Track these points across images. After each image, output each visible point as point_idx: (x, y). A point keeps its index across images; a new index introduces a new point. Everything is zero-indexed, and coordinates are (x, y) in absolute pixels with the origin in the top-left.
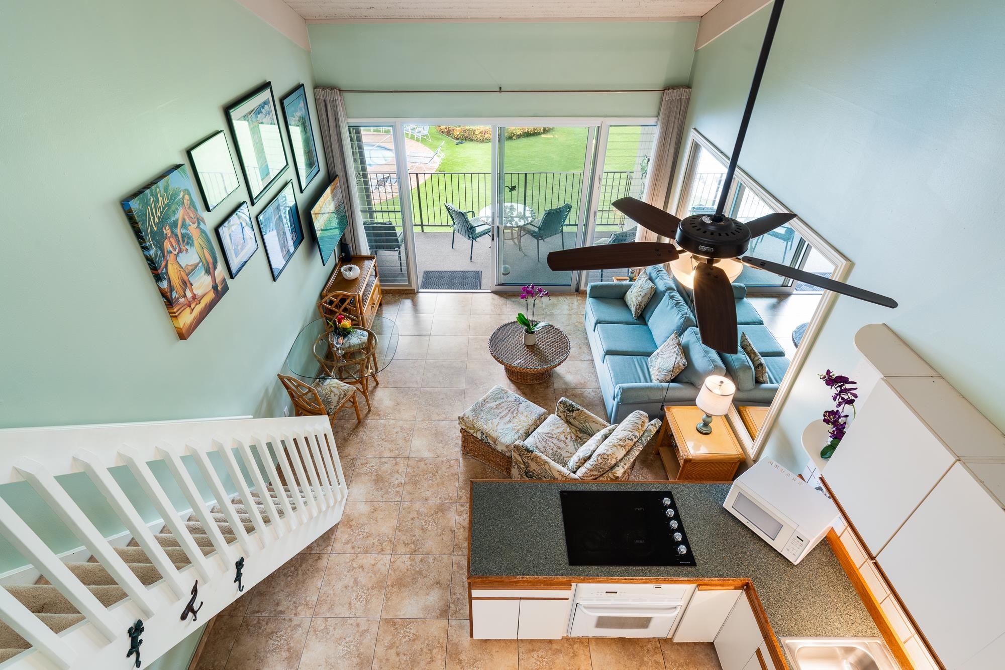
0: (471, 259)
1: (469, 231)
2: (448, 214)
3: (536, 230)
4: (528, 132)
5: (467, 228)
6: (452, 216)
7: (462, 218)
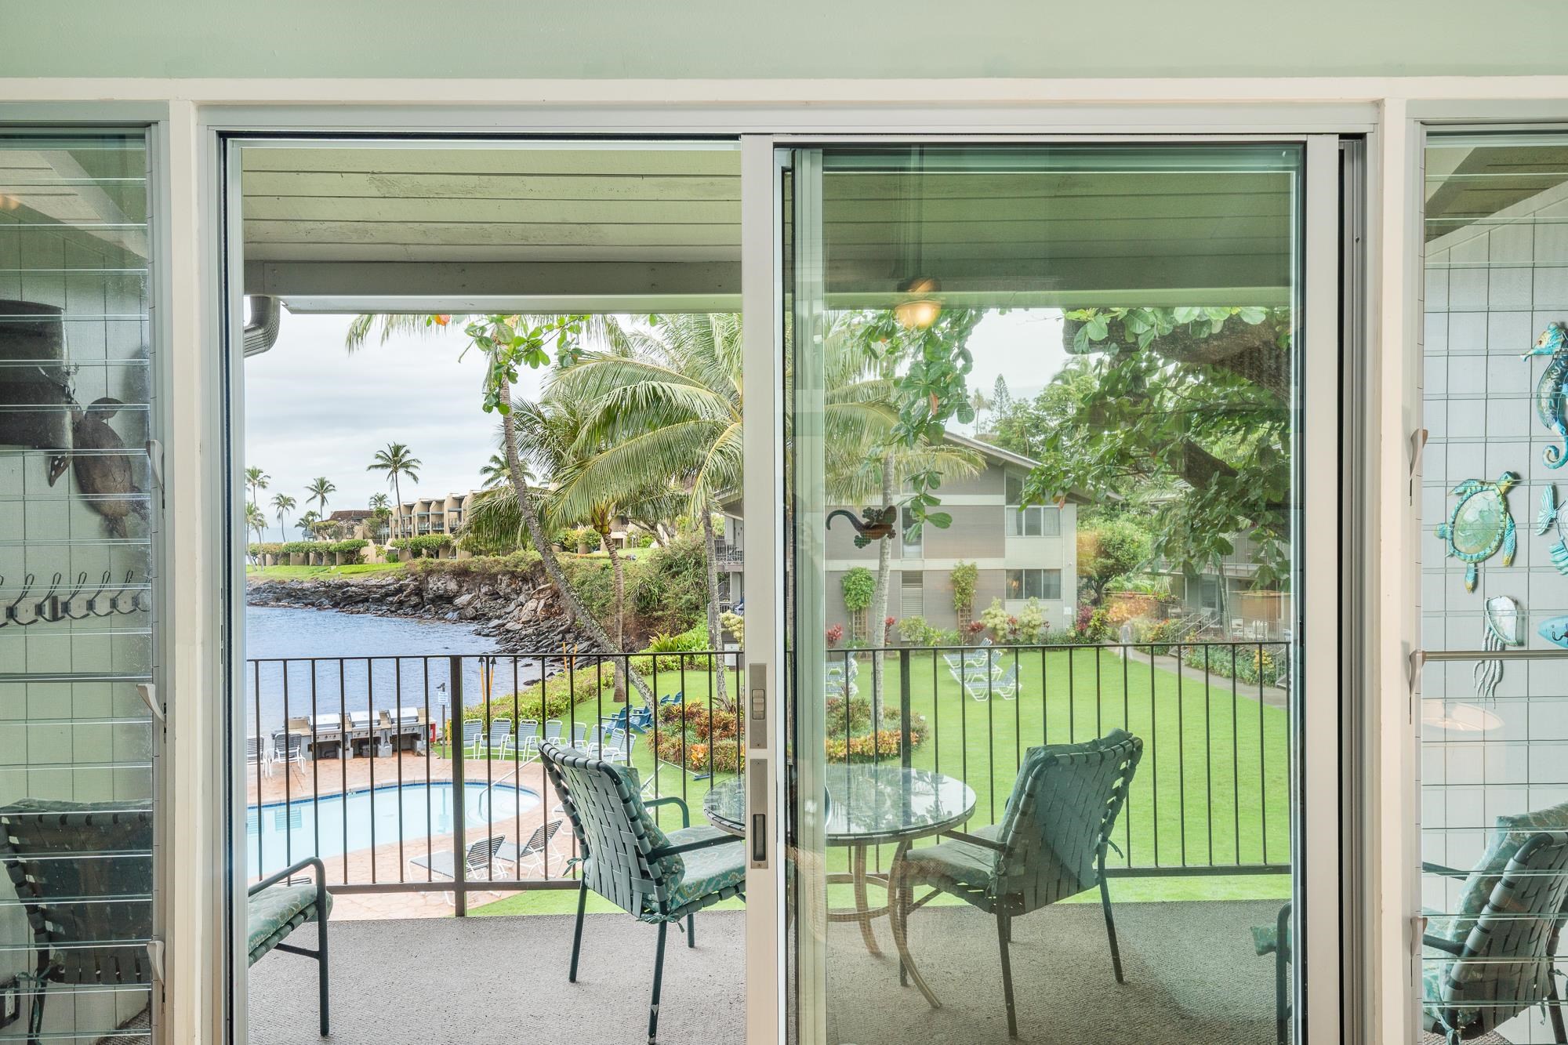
0: (653, 1032)
1: (646, 871)
2: (551, 787)
3: (986, 861)
4: (863, 752)
5: (639, 855)
6: (566, 792)
7: (615, 800)
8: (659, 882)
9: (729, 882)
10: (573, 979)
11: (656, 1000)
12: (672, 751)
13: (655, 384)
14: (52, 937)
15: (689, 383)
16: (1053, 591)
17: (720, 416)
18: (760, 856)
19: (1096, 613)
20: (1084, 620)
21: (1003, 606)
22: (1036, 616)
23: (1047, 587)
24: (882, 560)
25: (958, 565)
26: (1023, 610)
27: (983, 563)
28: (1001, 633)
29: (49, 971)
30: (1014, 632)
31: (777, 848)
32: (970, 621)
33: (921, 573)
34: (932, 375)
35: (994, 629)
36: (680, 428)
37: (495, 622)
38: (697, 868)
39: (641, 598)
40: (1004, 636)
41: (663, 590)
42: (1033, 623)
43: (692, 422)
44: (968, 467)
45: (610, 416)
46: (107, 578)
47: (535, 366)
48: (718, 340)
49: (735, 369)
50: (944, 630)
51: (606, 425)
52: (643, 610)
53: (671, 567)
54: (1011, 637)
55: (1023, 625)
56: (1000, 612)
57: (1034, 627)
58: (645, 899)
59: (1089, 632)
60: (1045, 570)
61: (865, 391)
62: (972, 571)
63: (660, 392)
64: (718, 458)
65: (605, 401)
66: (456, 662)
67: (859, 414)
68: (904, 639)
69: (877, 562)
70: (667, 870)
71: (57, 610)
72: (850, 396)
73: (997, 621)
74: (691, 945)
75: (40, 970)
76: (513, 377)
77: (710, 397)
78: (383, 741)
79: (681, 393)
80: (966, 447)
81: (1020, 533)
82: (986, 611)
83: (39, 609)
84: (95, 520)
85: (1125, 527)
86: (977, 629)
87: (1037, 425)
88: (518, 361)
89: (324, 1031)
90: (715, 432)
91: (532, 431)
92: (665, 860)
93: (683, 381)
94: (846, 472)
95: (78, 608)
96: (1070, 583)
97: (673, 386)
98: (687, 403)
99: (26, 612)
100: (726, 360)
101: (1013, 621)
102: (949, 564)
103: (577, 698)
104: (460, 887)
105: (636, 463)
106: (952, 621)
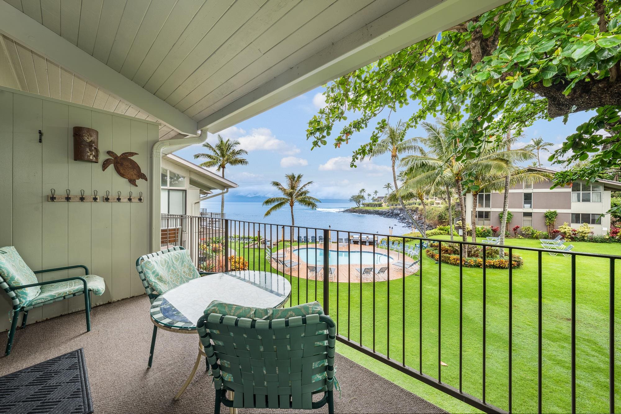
4: (495, 265)
16: (597, 222)
20: (614, 233)
21: (569, 226)
22: (586, 230)
23: (593, 220)
25: (548, 211)
26: (579, 227)
27: (560, 211)
28: (568, 234)
30: (575, 234)
32: (553, 229)
33: (531, 213)
35: (565, 233)
39: (440, 216)
40: (570, 235)
42: (585, 232)
44: (542, 178)
45: (411, 170)
50: (541, 231)
51: (410, 172)
52: (440, 219)
53: (448, 209)
54: (573, 236)
55: (579, 232)
56: (567, 227)
57: (585, 233)
59: (617, 238)
60: (592, 214)
61: (495, 156)
62: (555, 213)
64: (439, 178)
68: (523, 233)
73: (566, 230)
79: (431, 162)
80: (545, 172)
81: (579, 201)
82: (561, 226)
86: (558, 232)
94: (493, 182)
96: (607, 220)
97: (428, 161)
98: (433, 165)
100: (447, 153)
101: (575, 231)
102: (545, 211)
106: (545, 229)
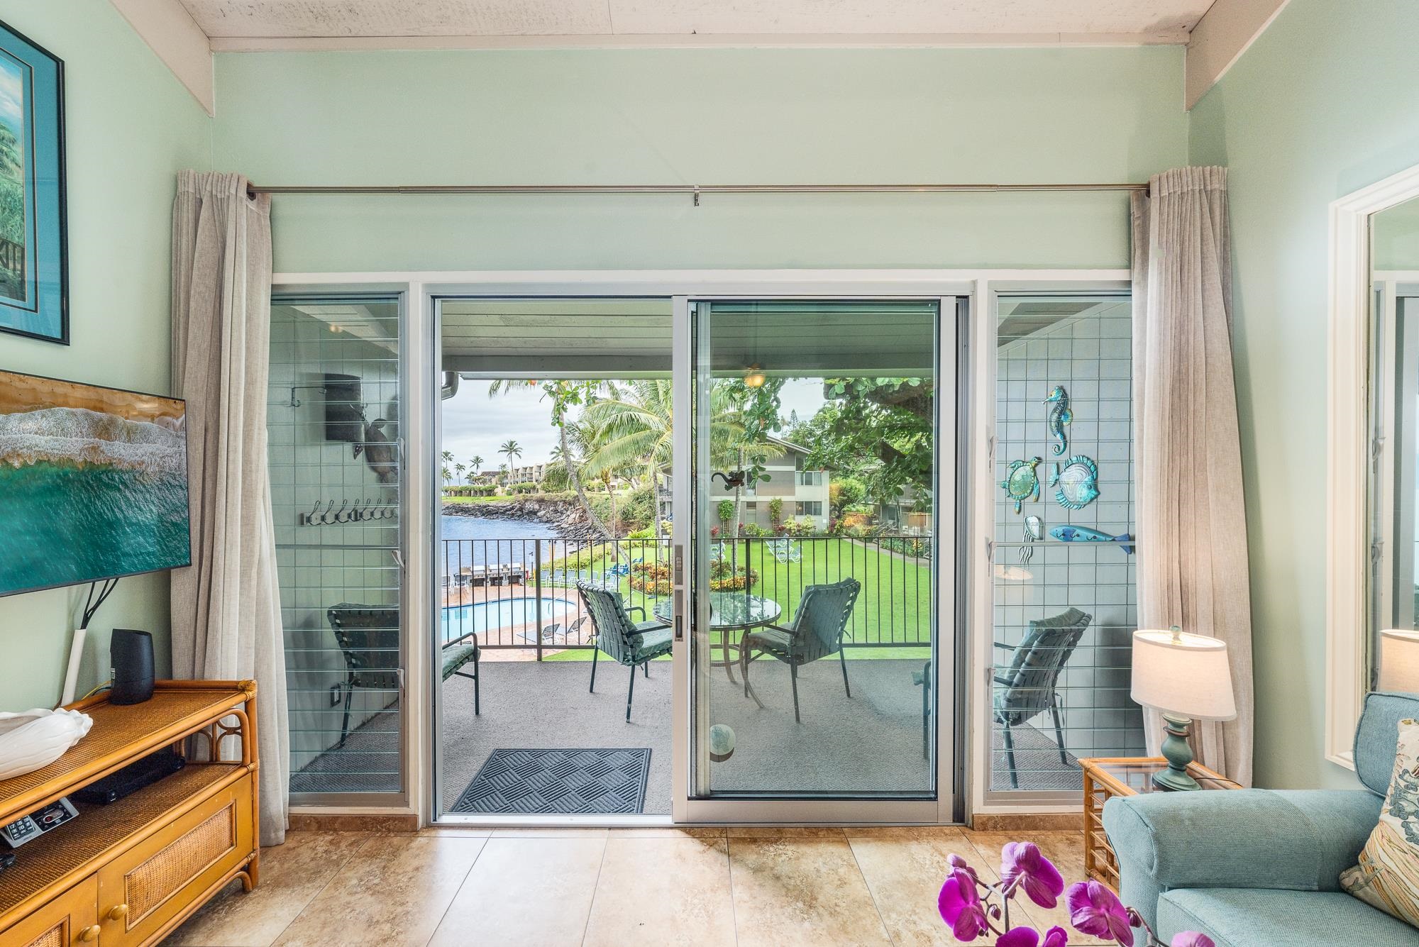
0: (628, 717)
1: (625, 643)
2: (582, 601)
3: (786, 640)
4: (728, 588)
5: (622, 634)
6: (589, 604)
7: (611, 607)
8: (632, 647)
9: (664, 647)
10: (591, 691)
11: (630, 702)
12: (638, 585)
13: (632, 413)
14: (355, 666)
15: (647, 412)
16: (818, 511)
17: (662, 428)
18: (679, 635)
19: (838, 522)
20: (833, 526)
21: (794, 519)
22: (810, 524)
23: (815, 510)
24: (737, 496)
25: (773, 499)
26: (804, 521)
27: (785, 498)
28: (793, 531)
29: (353, 682)
30: (799, 531)
31: (687, 632)
32: (779, 526)
33: (755, 502)
34: (761, 410)
35: (790, 530)
36: (643, 434)
37: (556, 524)
38: (649, 640)
39: (624, 513)
40: (795, 533)
41: (634, 510)
42: (809, 527)
43: (648, 431)
44: (778, 453)
45: (610, 428)
46: (379, 502)
47: (575, 404)
48: (661, 393)
49: (669, 406)
50: (766, 531)
51: (608, 432)
52: (625, 519)
53: (638, 499)
54: (798, 534)
55: (803, 528)
56: (792, 521)
57: (809, 529)
58: (625, 654)
59: (835, 531)
60: (813, 502)
61: (730, 417)
62: (779, 503)
63: (633, 417)
64: (661, 448)
65: (608, 421)
66: (538, 542)
67: (726, 427)
68: (747, 534)
69: (735, 497)
70: (636, 641)
71: (357, 516)
72: (722, 419)
73: (791, 526)
74: (647, 676)
75: (350, 681)
76: (565, 410)
77: (656, 419)
78: (504, 578)
79: (644, 417)
80: (777, 443)
81: (802, 484)
82: (786, 521)
83: (349, 516)
84: (374, 475)
85: (852, 482)
86: (783, 528)
87: (811, 433)
88: (567, 402)
89: (477, 713)
90: (659, 435)
91: (574, 435)
92: (635, 637)
93: (644, 412)
94: (720, 455)
95: (366, 515)
96: (826, 508)
97: (639, 414)
98: (647, 422)
99: (343, 517)
100: (664, 402)
101: (799, 526)
102: (769, 498)
103: (594, 559)
104: (539, 647)
105: (622, 450)
106: (769, 525)
